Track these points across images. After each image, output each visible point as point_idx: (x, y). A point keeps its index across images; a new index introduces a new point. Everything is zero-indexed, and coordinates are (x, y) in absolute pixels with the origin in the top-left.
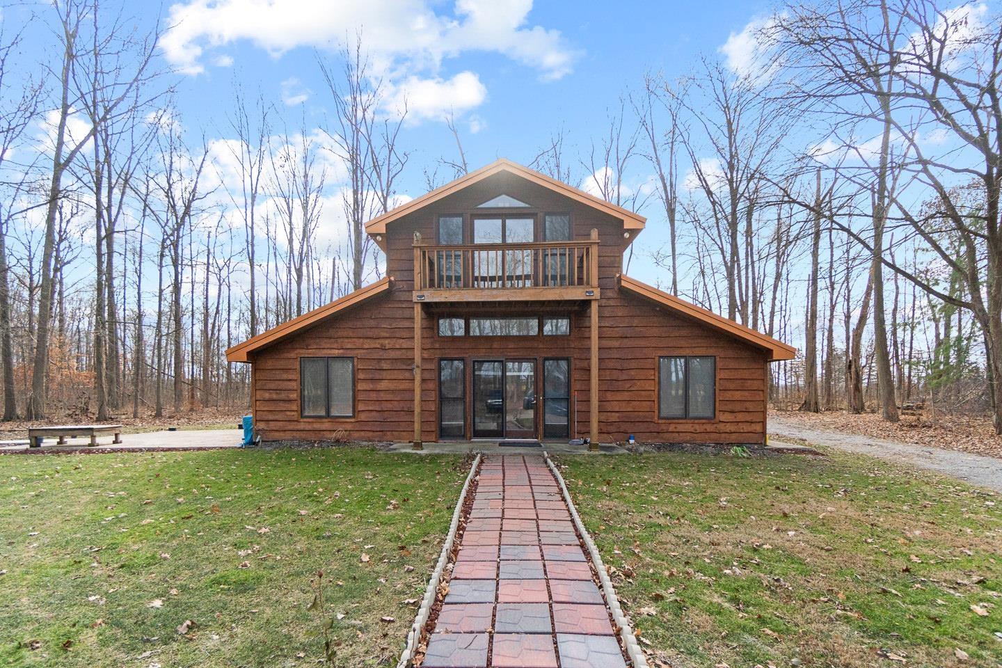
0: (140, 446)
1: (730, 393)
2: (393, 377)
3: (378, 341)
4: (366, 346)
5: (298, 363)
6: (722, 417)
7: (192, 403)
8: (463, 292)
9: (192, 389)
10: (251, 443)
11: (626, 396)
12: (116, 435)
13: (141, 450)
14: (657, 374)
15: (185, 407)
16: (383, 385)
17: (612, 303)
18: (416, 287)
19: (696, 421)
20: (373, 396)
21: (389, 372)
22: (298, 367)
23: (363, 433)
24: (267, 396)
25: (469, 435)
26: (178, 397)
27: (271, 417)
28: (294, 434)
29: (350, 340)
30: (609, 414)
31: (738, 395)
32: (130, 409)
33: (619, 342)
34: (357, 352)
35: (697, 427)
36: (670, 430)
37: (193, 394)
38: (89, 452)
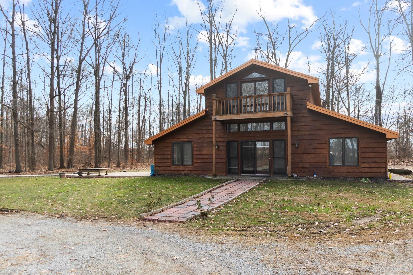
0: (115, 176)
1: (367, 154)
2: (208, 149)
3: (201, 135)
4: (197, 137)
5: (171, 144)
6: (363, 166)
7: (132, 161)
8: (232, 116)
9: (133, 154)
10: (153, 175)
11: (313, 156)
12: (106, 172)
13: (115, 177)
14: (328, 146)
15: (129, 163)
16: (204, 152)
17: (305, 115)
18: (213, 115)
19: (349, 167)
20: (200, 157)
21: (206, 147)
22: (171, 146)
23: (196, 172)
24: (159, 157)
25: (240, 173)
26: (126, 158)
27: (160, 165)
28: (169, 172)
29: (191, 135)
30: (304, 164)
31: (371, 155)
32: (106, 163)
33: (309, 132)
34: (193, 139)
35: (349, 170)
36: (335, 171)
37: (133, 157)
38: (99, 177)
